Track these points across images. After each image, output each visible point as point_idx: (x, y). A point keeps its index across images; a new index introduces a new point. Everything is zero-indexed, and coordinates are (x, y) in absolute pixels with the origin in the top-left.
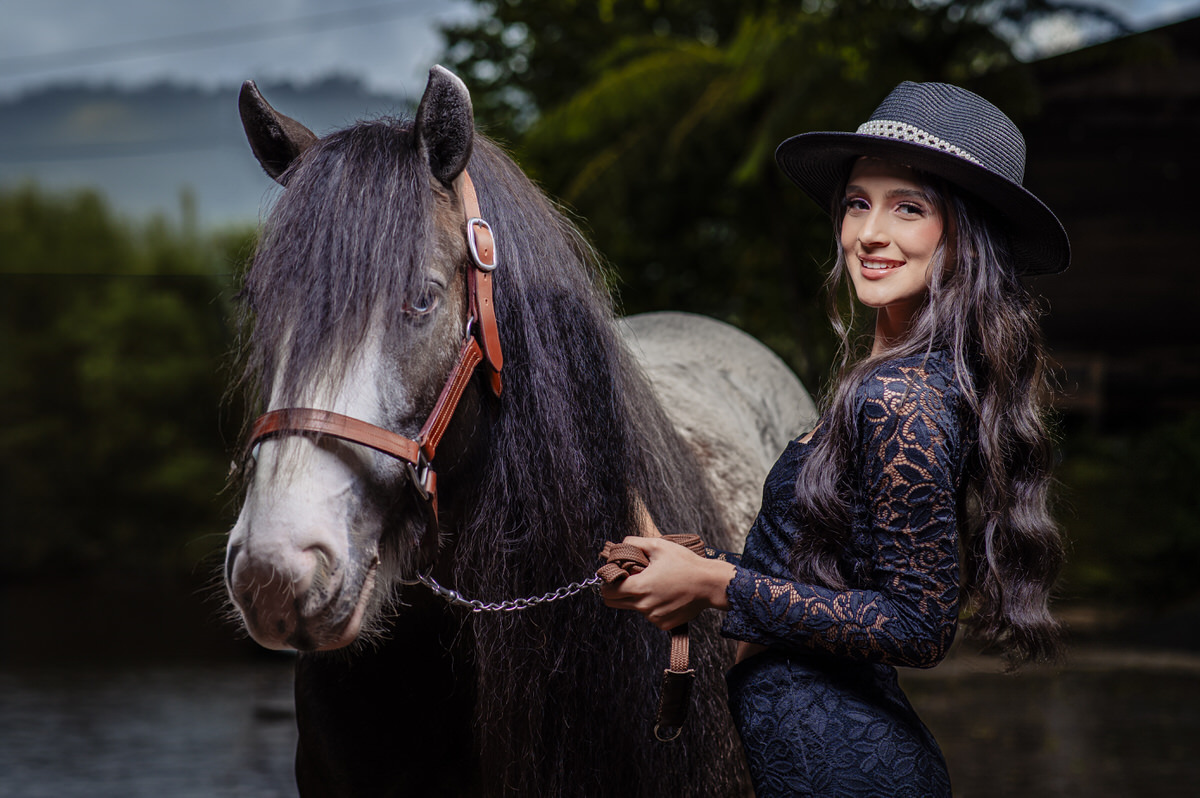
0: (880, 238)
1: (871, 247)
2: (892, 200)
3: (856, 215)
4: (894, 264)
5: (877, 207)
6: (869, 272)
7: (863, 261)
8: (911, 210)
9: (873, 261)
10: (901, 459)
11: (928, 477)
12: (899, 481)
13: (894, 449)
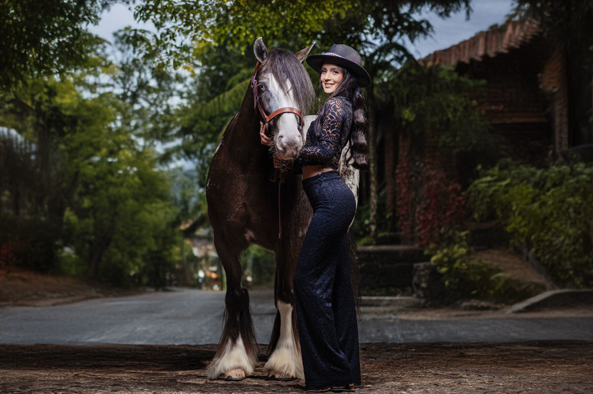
0: (329, 79)
1: (327, 81)
2: (332, 70)
3: (324, 74)
4: (332, 84)
5: (328, 72)
6: (327, 86)
7: (326, 84)
8: (336, 72)
9: (328, 84)
10: (330, 114)
11: (335, 118)
12: (329, 119)
13: (329, 112)
